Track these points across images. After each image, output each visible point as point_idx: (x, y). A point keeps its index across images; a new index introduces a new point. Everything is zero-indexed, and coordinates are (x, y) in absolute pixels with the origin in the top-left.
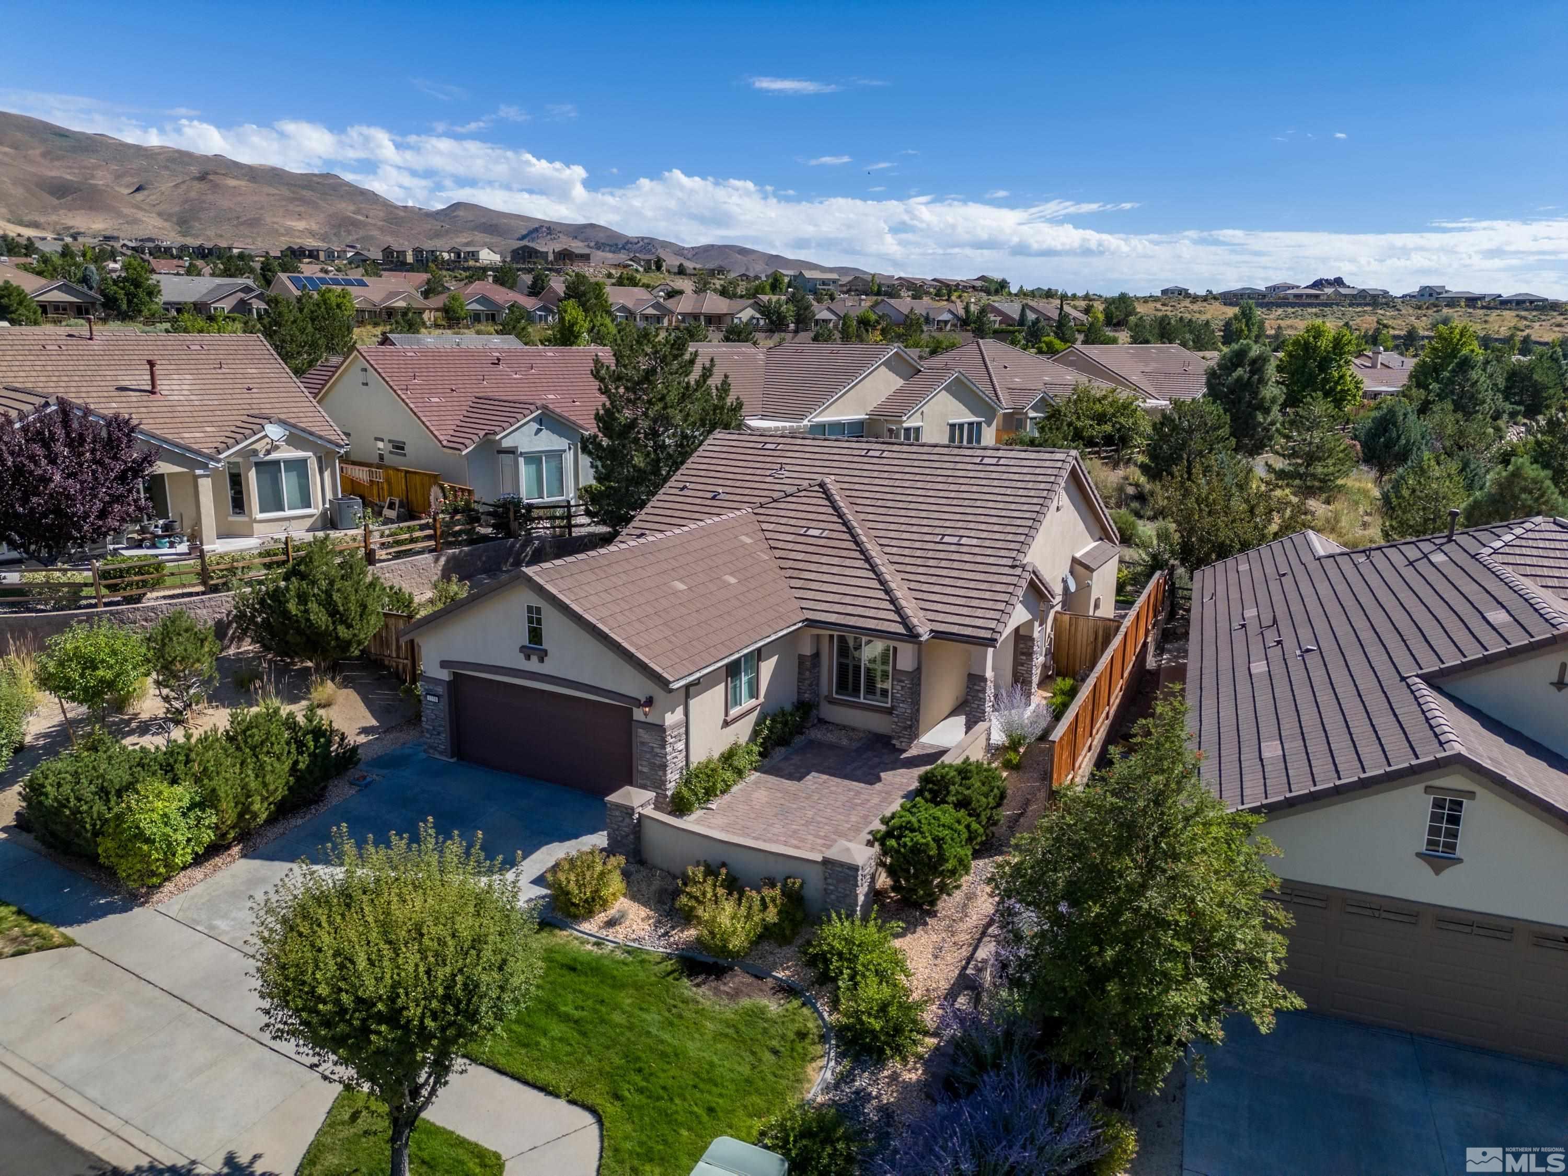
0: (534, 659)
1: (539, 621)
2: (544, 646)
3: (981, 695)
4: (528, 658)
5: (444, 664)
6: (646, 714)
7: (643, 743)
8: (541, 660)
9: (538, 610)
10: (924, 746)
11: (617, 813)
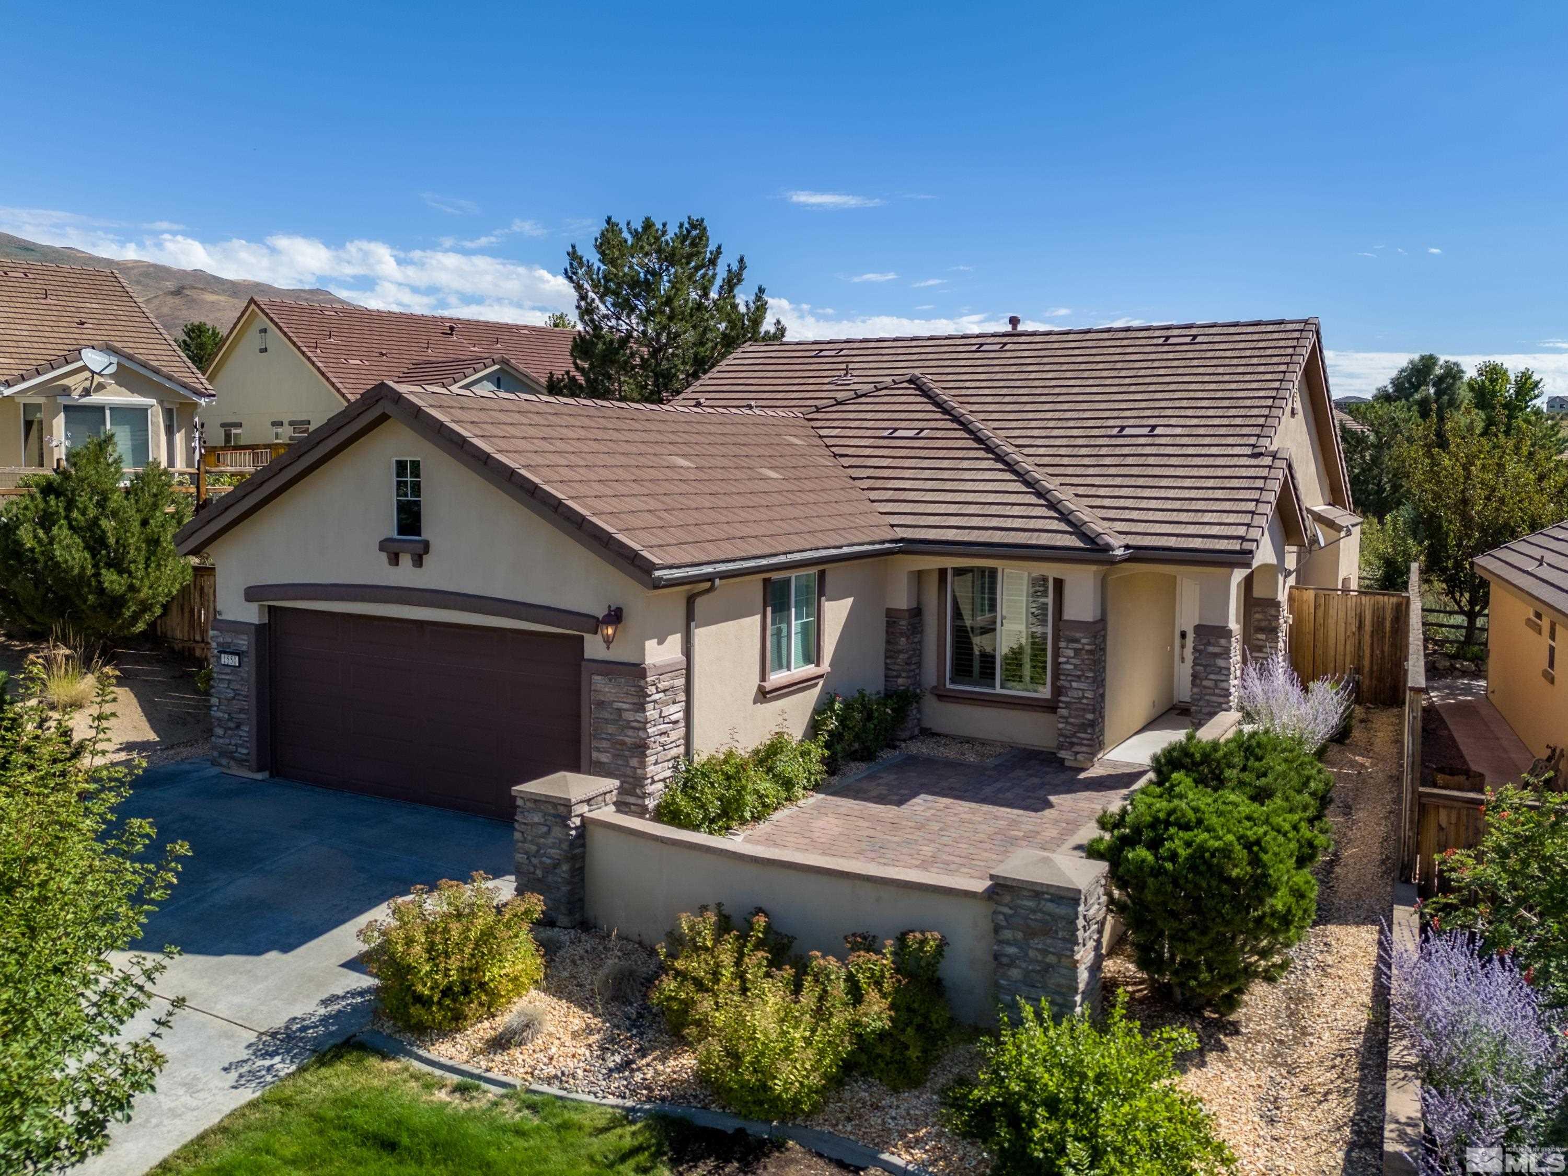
0: (406, 560)
1: (416, 488)
2: (425, 535)
3: (1221, 663)
4: (394, 560)
5: (252, 594)
6: (608, 641)
7: (601, 704)
8: (418, 561)
9: (416, 465)
10: (1115, 764)
11: (537, 818)
